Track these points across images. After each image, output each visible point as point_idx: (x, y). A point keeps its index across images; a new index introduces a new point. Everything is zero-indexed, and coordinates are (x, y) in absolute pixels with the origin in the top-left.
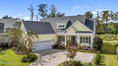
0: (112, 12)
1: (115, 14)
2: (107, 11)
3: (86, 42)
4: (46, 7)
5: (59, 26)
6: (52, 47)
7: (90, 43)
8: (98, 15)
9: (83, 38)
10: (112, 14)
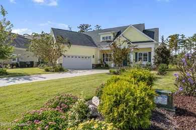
0: (183, 36)
1: (188, 40)
2: (176, 35)
3: (144, 60)
4: (89, 28)
5: (103, 38)
6: (93, 66)
7: (150, 61)
8: (163, 40)
9: (139, 54)
10: (184, 39)
